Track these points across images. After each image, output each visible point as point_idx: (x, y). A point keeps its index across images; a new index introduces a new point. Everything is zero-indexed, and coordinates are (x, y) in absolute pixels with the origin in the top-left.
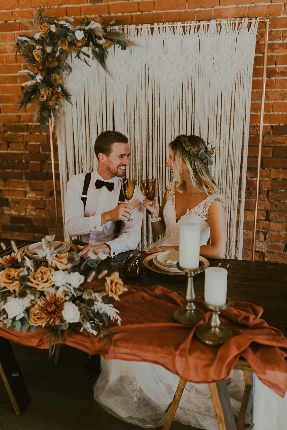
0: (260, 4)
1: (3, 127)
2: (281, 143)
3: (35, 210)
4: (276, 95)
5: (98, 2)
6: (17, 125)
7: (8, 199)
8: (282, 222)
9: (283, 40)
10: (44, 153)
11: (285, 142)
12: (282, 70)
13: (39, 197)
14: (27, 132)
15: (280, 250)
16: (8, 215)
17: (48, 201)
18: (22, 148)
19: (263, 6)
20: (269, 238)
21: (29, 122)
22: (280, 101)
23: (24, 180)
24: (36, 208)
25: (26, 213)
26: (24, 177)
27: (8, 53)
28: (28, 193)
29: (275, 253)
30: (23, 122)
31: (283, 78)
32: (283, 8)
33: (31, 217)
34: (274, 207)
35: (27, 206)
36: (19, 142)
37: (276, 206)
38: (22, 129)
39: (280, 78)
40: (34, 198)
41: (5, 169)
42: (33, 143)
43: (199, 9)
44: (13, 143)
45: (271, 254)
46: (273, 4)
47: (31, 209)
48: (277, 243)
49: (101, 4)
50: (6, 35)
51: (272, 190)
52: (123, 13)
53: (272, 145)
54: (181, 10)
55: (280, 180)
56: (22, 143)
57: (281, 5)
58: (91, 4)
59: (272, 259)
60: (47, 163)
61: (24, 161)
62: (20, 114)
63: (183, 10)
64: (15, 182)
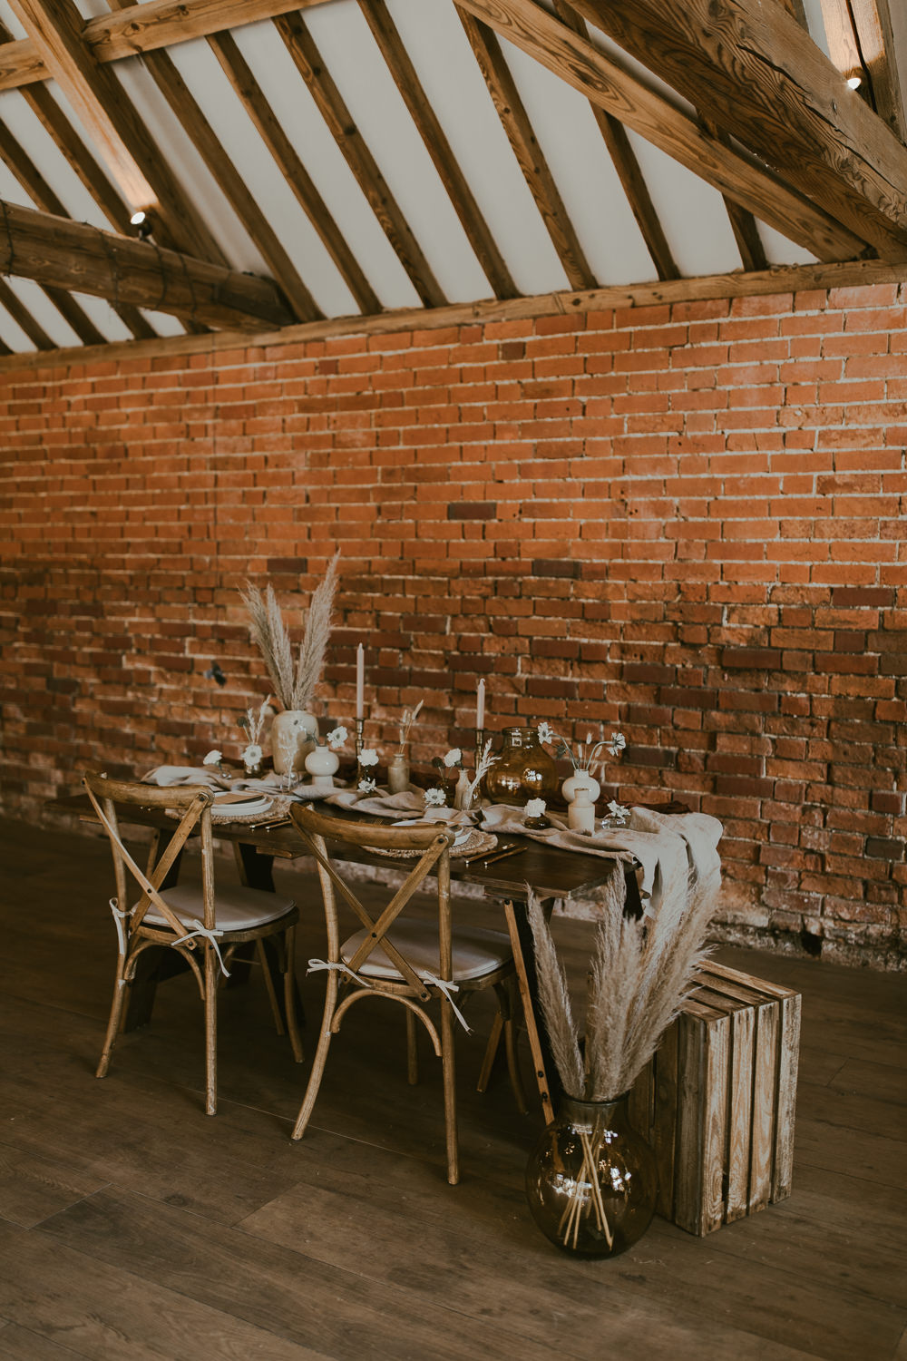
2: (849, 622)
4: (838, 528)
5: (516, 358)
9: (847, 424)
12: (847, 480)
14: (381, 592)
15: (855, 850)
18: (369, 622)
19: (808, 363)
20: (831, 821)
21: (384, 573)
22: (847, 540)
27: (356, 447)
29: (845, 855)
31: (849, 495)
32: (844, 366)
34: (842, 756)
35: (370, 737)
36: (364, 612)
37: (845, 753)
39: (843, 495)
40: (383, 720)
41: (337, 662)
43: (692, 369)
45: (839, 859)
46: (826, 359)
48: (849, 834)
49: (520, 361)
50: (357, 415)
51: (836, 720)
53: (832, 627)
54: (659, 372)
55: (851, 698)
56: (370, 612)
57: (840, 362)
58: (504, 362)
59: (840, 868)
63: (665, 372)
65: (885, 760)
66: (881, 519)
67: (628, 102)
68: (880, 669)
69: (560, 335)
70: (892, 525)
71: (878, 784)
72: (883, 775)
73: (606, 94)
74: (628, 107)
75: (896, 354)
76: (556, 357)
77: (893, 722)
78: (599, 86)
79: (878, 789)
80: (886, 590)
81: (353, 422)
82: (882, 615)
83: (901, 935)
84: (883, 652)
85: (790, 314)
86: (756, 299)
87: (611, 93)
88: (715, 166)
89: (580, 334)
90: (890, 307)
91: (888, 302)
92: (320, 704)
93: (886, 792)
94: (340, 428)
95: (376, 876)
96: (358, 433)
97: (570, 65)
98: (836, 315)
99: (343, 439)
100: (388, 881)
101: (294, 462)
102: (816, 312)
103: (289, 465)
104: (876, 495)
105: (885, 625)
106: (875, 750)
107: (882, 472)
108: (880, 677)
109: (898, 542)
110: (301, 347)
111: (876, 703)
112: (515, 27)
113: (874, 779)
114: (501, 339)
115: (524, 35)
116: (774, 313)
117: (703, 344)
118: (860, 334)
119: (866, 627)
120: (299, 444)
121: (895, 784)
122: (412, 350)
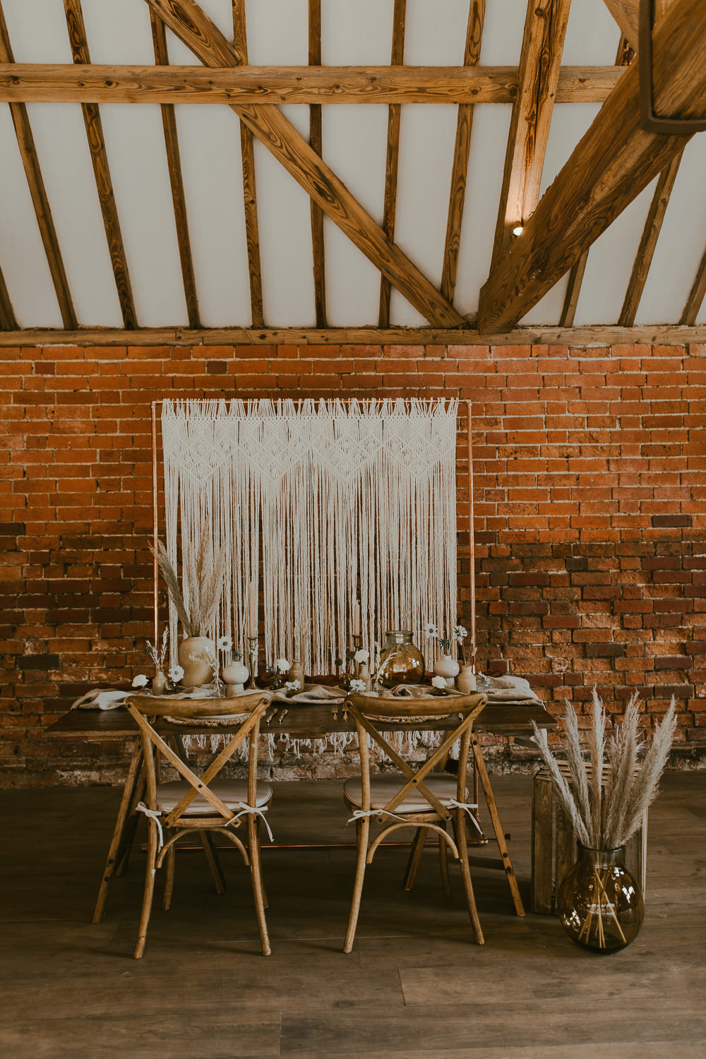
0: (431, 388)
1: (58, 541)
3: (106, 671)
5: (219, 373)
6: (85, 538)
7: (57, 656)
8: (481, 660)
9: (462, 430)
10: (127, 578)
12: (463, 465)
13: (114, 649)
14: (100, 547)
16: (57, 682)
17: (130, 654)
18: (90, 572)
19: (436, 390)
21: (104, 533)
23: (90, 623)
24: (108, 668)
25: (89, 677)
26: (90, 618)
27: (76, 433)
28: (96, 644)
30: (93, 534)
32: (458, 393)
35: (92, 665)
36: (85, 564)
38: (92, 543)
40: (105, 650)
41: (58, 607)
42: (110, 565)
46: (447, 388)
47: (99, 669)
49: (222, 375)
50: (76, 408)
52: (255, 388)
54: (333, 389)
56: (91, 564)
57: (456, 390)
58: (209, 375)
60: (132, 594)
62: (90, 521)
63: (337, 389)
64: (74, 626)
65: (495, 640)
66: (485, 488)
67: (345, 211)
68: (490, 583)
69: (256, 359)
70: (493, 492)
71: (493, 655)
72: (495, 649)
73: (332, 204)
74: (344, 216)
75: (490, 389)
76: (253, 374)
77: (500, 615)
78: (330, 199)
79: (492, 658)
80: (491, 532)
81: (72, 413)
82: (490, 548)
83: (511, 750)
84: (491, 572)
85: (422, 359)
86: (399, 347)
87: (336, 205)
88: (388, 261)
89: (272, 359)
90: (485, 360)
91: (484, 356)
92: (41, 642)
93: (497, 660)
94: (58, 417)
95: (100, 779)
96: (78, 422)
97: (314, 182)
98: (452, 361)
99: (61, 426)
100: (113, 781)
101: (11, 443)
102: (439, 359)
103: (5, 445)
104: (482, 474)
105: (492, 555)
106: (489, 634)
107: (485, 460)
108: (490, 587)
109: (496, 503)
110: (17, 350)
111: (489, 604)
112: (284, 150)
113: (490, 652)
114: (206, 358)
115: (289, 156)
116: (412, 357)
117: (364, 374)
118: (467, 374)
119: (480, 557)
120: (16, 429)
121: (502, 654)
122: (127, 360)
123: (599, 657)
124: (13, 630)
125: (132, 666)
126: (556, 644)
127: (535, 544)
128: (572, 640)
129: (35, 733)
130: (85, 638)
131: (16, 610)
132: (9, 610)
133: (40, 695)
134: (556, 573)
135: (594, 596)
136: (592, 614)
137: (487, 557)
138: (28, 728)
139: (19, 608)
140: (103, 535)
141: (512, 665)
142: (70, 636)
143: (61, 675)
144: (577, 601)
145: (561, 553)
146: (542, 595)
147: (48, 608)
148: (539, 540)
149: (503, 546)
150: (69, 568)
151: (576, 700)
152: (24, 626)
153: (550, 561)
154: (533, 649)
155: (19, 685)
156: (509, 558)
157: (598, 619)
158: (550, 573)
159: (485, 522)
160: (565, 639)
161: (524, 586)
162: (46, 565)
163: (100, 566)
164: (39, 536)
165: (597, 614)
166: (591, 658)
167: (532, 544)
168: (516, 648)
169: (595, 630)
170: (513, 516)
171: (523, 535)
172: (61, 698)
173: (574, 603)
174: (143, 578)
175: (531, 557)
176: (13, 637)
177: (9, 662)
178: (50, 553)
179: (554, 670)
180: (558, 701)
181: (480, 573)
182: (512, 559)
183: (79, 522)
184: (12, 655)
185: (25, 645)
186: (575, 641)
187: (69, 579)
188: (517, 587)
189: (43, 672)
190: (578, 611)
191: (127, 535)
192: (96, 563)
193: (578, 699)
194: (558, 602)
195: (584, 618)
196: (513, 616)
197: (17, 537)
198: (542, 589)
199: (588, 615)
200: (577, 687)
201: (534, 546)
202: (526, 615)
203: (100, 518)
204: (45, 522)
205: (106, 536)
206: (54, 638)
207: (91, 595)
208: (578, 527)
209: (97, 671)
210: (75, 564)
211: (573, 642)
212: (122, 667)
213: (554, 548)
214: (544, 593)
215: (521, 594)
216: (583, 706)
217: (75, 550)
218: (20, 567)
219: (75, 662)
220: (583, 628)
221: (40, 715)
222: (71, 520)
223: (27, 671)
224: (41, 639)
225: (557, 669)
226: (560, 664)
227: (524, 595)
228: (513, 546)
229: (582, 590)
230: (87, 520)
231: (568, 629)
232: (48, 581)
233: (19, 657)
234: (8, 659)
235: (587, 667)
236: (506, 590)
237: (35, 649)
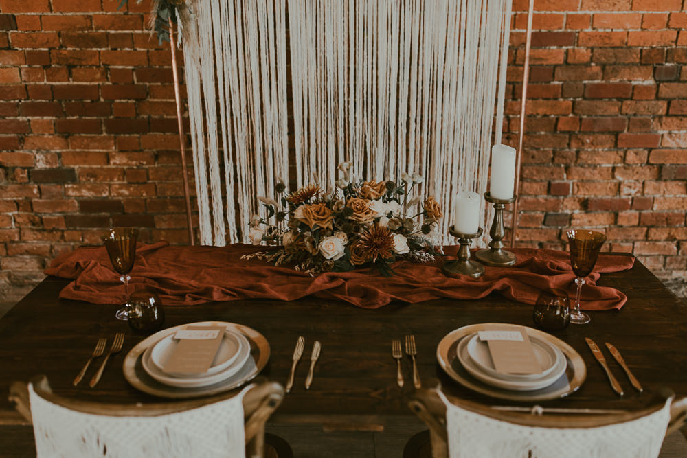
1: (57, 37)
3: (127, 186)
6: (87, 35)
7: (73, 170)
8: (541, 181)
10: (141, 84)
11: (548, 57)
13: (134, 163)
16: (76, 197)
17: (152, 168)
23: (105, 134)
24: (130, 183)
25: (110, 193)
26: (104, 128)
28: (114, 157)
30: (97, 28)
33: (121, 198)
38: (97, 42)
42: (120, 67)
44: (78, 67)
47: (119, 184)
60: (148, 101)
61: (102, 100)
62: (91, 14)
64: (87, 138)
123: (675, 180)
124: (22, 140)
125: (156, 182)
126: (629, 165)
127: (622, 48)
128: (648, 161)
129: (60, 249)
130: (101, 151)
131: (20, 118)
132: (11, 118)
133: (59, 210)
134: (640, 83)
135: (682, 111)
136: (676, 132)
137: (561, 62)
138: (53, 243)
139: (23, 116)
140: (108, 31)
141: (576, 188)
142: (83, 148)
143: (78, 190)
144: (660, 117)
145: (650, 60)
146: (620, 109)
147: (56, 116)
148: (626, 44)
149: (583, 50)
150: (74, 70)
151: (641, 224)
152: (31, 137)
153: (636, 69)
154: (602, 170)
155: (36, 200)
156: (587, 65)
157: (682, 137)
158: (634, 83)
159: (565, 19)
160: (640, 159)
161: (601, 99)
162: (47, 67)
163: (109, 69)
164: (34, 31)
165: (681, 132)
166: (665, 180)
167: (618, 47)
168: (582, 169)
169: (676, 150)
170: (598, 12)
171: (608, 36)
172: (82, 214)
173: (657, 119)
174: (159, 84)
175: (615, 64)
176: (22, 148)
177: (21, 175)
178: (49, 52)
179: (622, 194)
180: (621, 226)
181: (552, 83)
182: (591, 66)
183: (78, 14)
184: (24, 168)
185: (35, 158)
186: (651, 162)
187: (75, 83)
188: (593, 99)
189: (59, 187)
190: (659, 128)
191: (137, 31)
192: (103, 64)
193: (644, 224)
194: (639, 117)
195: (666, 137)
196: (584, 133)
197: (10, 32)
198: (622, 102)
199: (670, 133)
200: (645, 212)
201: (620, 50)
202: (598, 132)
203: (102, 10)
204: (40, 14)
205: (113, 32)
206: (68, 150)
207: (102, 102)
208: (678, 26)
209: (117, 186)
210: (81, 66)
211: (648, 163)
212: (145, 183)
213: (644, 53)
214: (624, 107)
215: (596, 106)
216: (647, 232)
217: (78, 49)
218: (17, 69)
219: (93, 176)
220: (662, 148)
221: (63, 231)
222: (70, 12)
223: (42, 186)
224: (52, 151)
225: (626, 192)
226: (630, 187)
227: (600, 108)
228: (595, 50)
229: (669, 104)
230: (87, 11)
231: (645, 149)
232: (52, 86)
233: (31, 170)
234: (19, 172)
235: (659, 190)
236: (579, 103)
237: (47, 162)
